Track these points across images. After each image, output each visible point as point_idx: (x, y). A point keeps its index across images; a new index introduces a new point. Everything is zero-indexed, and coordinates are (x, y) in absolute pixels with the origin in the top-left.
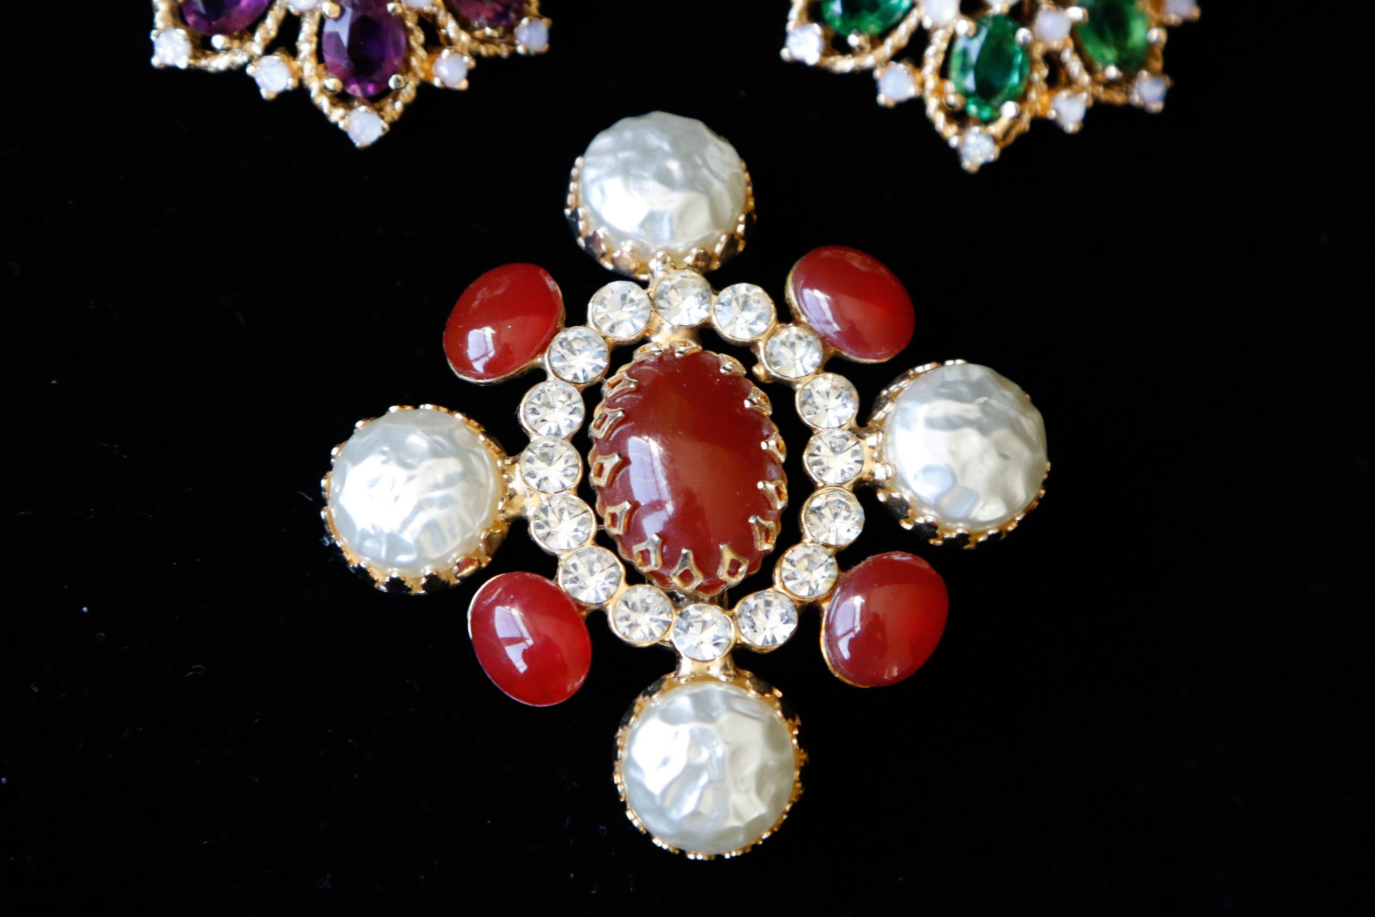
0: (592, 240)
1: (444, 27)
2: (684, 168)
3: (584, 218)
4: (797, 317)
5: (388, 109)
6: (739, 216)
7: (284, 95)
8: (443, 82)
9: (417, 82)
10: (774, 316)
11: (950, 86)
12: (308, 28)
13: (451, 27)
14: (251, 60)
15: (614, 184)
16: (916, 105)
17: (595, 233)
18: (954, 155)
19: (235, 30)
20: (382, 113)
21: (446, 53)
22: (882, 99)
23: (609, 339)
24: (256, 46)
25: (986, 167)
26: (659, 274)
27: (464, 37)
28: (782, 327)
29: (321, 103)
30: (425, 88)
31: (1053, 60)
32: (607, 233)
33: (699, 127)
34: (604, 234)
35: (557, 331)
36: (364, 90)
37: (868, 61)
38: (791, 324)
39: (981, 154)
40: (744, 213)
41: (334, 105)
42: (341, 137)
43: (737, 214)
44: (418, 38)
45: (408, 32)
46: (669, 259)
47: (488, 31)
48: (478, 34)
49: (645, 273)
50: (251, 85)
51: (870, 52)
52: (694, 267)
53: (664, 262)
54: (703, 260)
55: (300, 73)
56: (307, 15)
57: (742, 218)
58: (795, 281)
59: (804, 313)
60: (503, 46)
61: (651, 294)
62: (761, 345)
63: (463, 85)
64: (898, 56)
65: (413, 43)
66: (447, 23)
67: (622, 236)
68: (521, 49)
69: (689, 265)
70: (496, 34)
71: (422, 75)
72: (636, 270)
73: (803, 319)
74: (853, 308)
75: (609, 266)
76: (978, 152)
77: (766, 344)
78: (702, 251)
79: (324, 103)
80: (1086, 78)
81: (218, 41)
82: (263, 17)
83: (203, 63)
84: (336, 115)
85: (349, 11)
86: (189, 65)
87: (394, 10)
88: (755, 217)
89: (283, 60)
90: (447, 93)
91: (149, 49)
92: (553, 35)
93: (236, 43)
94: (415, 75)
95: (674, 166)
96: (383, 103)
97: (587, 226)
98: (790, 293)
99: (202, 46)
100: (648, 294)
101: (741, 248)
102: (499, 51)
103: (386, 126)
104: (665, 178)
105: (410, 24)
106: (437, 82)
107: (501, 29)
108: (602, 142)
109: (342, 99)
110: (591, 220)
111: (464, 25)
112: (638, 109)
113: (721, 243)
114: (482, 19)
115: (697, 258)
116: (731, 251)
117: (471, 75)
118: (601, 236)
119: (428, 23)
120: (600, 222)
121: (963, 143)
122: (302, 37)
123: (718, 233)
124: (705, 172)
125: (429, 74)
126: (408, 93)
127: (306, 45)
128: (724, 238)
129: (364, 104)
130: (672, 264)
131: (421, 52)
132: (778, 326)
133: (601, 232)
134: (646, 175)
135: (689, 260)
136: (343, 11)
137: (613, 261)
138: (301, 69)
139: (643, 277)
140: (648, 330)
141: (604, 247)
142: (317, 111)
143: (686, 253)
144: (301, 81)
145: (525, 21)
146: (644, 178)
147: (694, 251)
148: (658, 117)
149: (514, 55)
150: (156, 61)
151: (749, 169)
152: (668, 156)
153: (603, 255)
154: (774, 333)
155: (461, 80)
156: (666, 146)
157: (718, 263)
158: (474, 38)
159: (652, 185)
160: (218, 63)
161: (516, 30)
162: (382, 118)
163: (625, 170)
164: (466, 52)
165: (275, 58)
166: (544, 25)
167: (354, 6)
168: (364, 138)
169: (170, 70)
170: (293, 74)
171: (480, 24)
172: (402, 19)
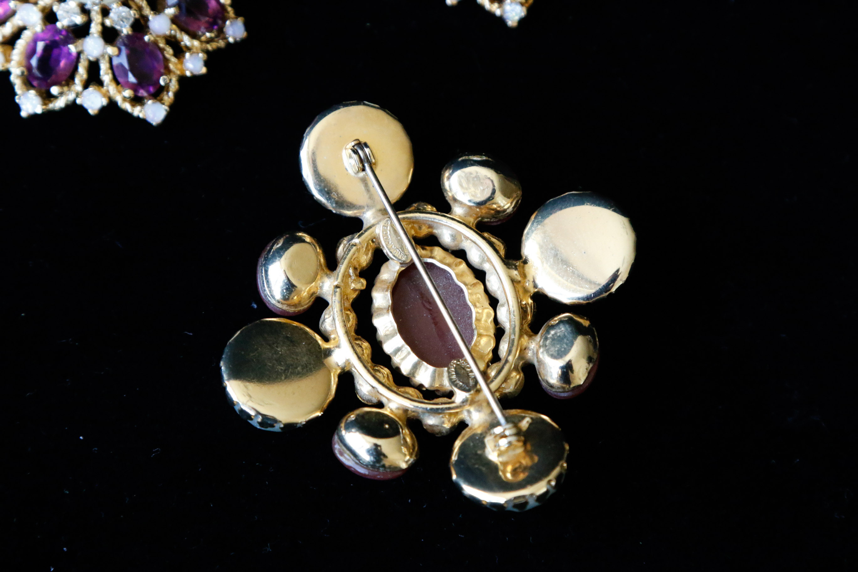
1: (182, 41)
5: (166, 98)
7: (103, 110)
8: (191, 73)
9: (177, 78)
12: (104, 66)
13: (186, 40)
14: (78, 95)
18: (501, 21)
19: (62, 81)
20: (163, 102)
21: (187, 55)
22: (449, 2)
24: (78, 85)
25: (522, 21)
27: (196, 43)
29: (126, 107)
30: (182, 80)
36: (148, 92)
39: (516, 14)
41: (133, 106)
42: (143, 122)
44: (169, 52)
45: (162, 50)
47: (208, 35)
48: (203, 38)
50: (82, 110)
55: (108, 94)
56: (101, 59)
60: (221, 41)
63: (204, 70)
65: (167, 56)
66: (182, 37)
68: (231, 40)
70: (213, 35)
71: (178, 72)
76: (514, 14)
79: (127, 106)
81: (55, 90)
82: (76, 69)
83: (51, 106)
84: (137, 111)
85: (123, 48)
86: (43, 110)
87: (149, 40)
89: (95, 89)
90: (195, 78)
91: (18, 108)
92: (247, 26)
93: (65, 89)
94: (174, 73)
96: (162, 95)
99: (47, 97)
102: (219, 45)
103: (167, 108)
105: (161, 45)
106: (188, 74)
109: (137, 100)
111: (194, 36)
114: (203, 29)
117: (207, 63)
119: (173, 42)
121: (503, 11)
122: (102, 72)
125: (183, 70)
126: (174, 86)
127: (106, 76)
129: (150, 99)
131: (173, 59)
136: (120, 50)
138: (108, 91)
142: (125, 113)
144: (110, 100)
145: (228, 23)
149: (228, 44)
150: (24, 114)
155: (202, 68)
158: (201, 42)
160: (60, 104)
161: (224, 30)
162: (163, 104)
164: (199, 51)
165: (91, 89)
166: (240, 22)
167: (125, 45)
168: (156, 118)
169: (34, 117)
170: (104, 95)
171: (202, 32)
172: (155, 43)
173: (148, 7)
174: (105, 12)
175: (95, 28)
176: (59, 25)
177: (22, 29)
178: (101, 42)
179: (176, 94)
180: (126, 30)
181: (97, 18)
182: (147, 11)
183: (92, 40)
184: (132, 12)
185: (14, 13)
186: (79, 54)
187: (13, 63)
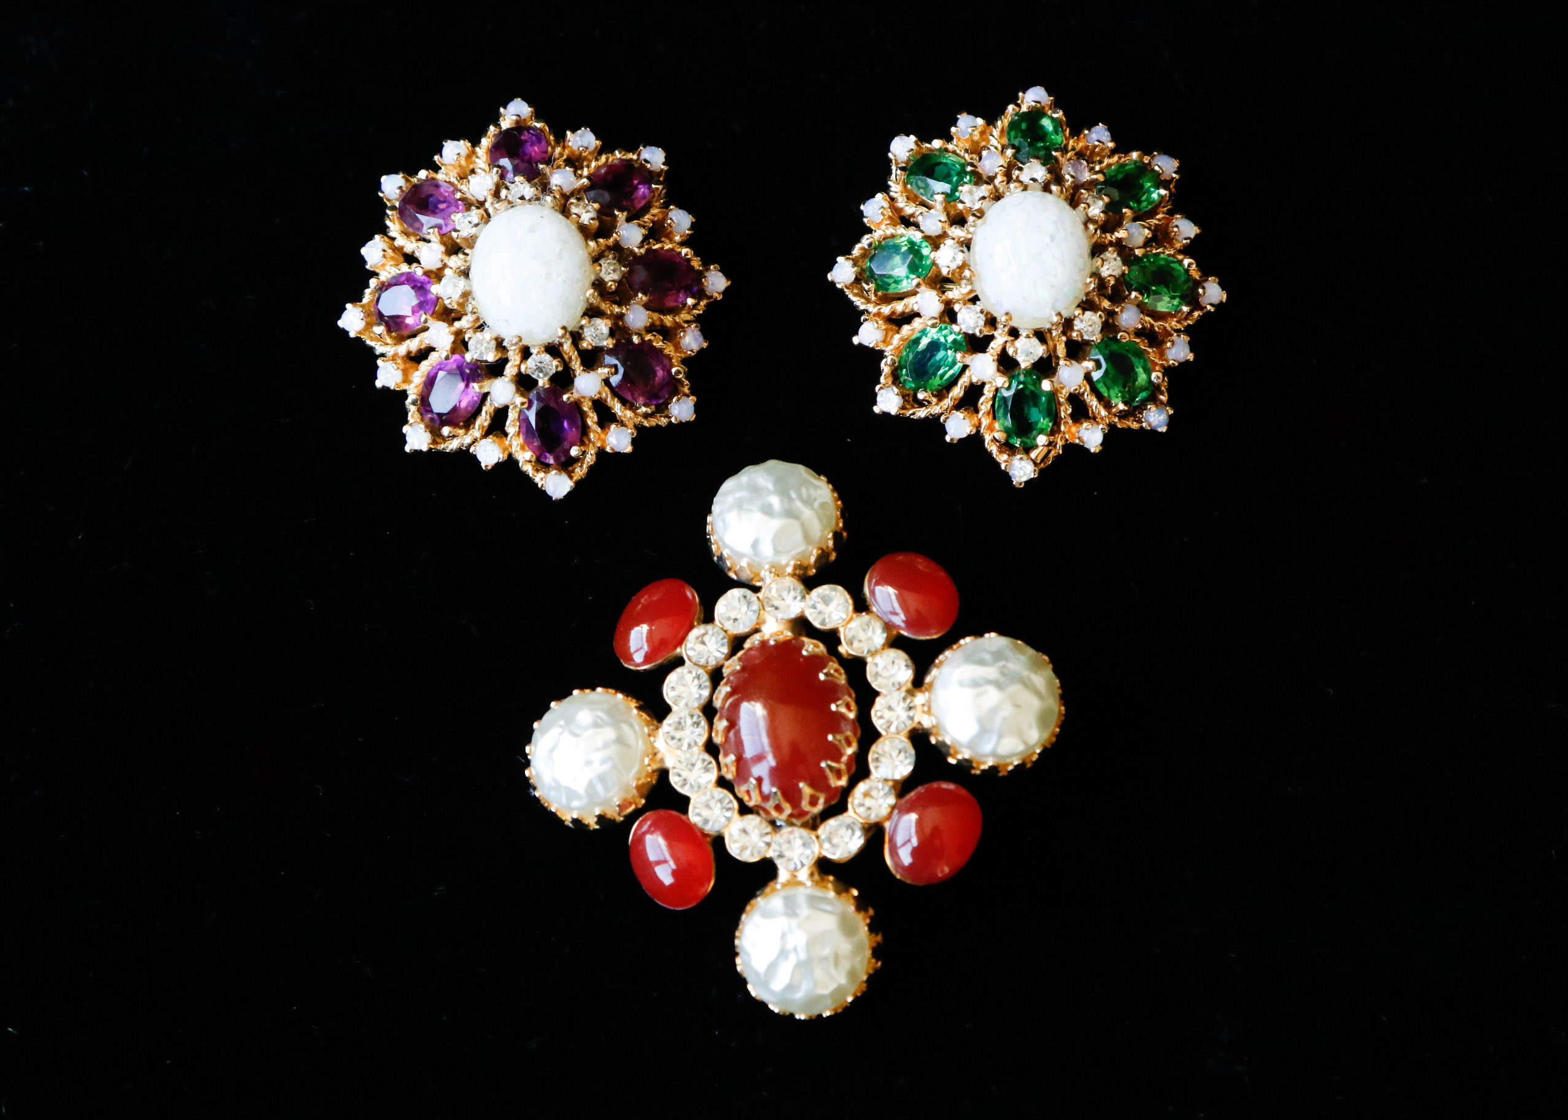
0: (721, 558)
1: (613, 409)
2: (782, 501)
3: (716, 543)
4: (870, 607)
5: (578, 470)
6: (828, 535)
7: (498, 466)
8: (612, 449)
9: (596, 449)
10: (851, 608)
11: (997, 425)
12: (512, 415)
13: (617, 408)
14: (475, 441)
15: (732, 517)
16: (975, 440)
17: (722, 553)
18: (1006, 477)
19: (459, 424)
20: (571, 475)
21: (613, 426)
22: (948, 439)
23: (729, 632)
24: (476, 432)
25: (1029, 483)
26: (768, 581)
27: (629, 413)
28: (857, 616)
30: (601, 453)
31: (1075, 399)
32: (729, 553)
33: (801, 470)
34: (728, 554)
35: (691, 627)
36: (556, 459)
37: (936, 410)
38: (864, 614)
39: (1024, 475)
40: (832, 531)
42: (543, 494)
43: (826, 532)
44: (592, 419)
45: (583, 415)
46: (773, 570)
47: (644, 409)
48: (639, 411)
49: (760, 581)
50: (474, 460)
51: (937, 404)
52: (793, 575)
53: (771, 572)
54: (800, 569)
55: (510, 449)
56: (511, 407)
57: (830, 535)
58: (870, 581)
59: (874, 605)
60: (661, 419)
61: (761, 597)
62: (841, 630)
63: (629, 449)
64: (959, 406)
65: (589, 422)
66: (614, 404)
67: (741, 556)
68: (675, 420)
69: (789, 574)
70: (649, 411)
71: (599, 445)
72: (752, 579)
73: (874, 609)
74: (913, 600)
75: (734, 577)
76: (1022, 473)
77: (845, 630)
78: (799, 563)
79: (528, 469)
80: (1103, 413)
81: (446, 431)
82: (478, 412)
83: (441, 447)
84: (539, 478)
85: (535, 402)
86: (431, 449)
87: (568, 398)
88: (845, 534)
89: (494, 441)
90: (617, 455)
91: (403, 439)
92: (699, 407)
93: (462, 432)
94: (594, 443)
95: (775, 501)
97: (718, 548)
98: (866, 590)
99: (437, 435)
100: (758, 598)
101: (833, 557)
102: (658, 422)
103: (573, 483)
104: (768, 511)
105: (585, 409)
106: (608, 449)
107: (653, 407)
108: (728, 485)
109: (541, 464)
110: (720, 544)
111: (628, 406)
112: (757, 459)
113: (814, 556)
114: (641, 400)
115: (796, 567)
116: (824, 561)
117: (634, 442)
118: (726, 556)
119: (599, 406)
120: (726, 546)
121: (1011, 466)
122: (508, 423)
123: (810, 548)
124: (798, 504)
125: (604, 441)
126: (590, 459)
127: (511, 427)
128: (815, 552)
129: (556, 469)
130: (776, 573)
131: (595, 427)
132: (854, 615)
133: (726, 553)
134: (754, 508)
135: (789, 570)
136: (530, 403)
137: (736, 573)
138: (510, 446)
139: (758, 584)
140: (758, 624)
141: (729, 564)
142: (525, 476)
143: (787, 565)
144: (510, 455)
145: (674, 400)
146: (751, 511)
147: (792, 563)
148: (772, 463)
149: (670, 424)
150: (407, 449)
151: (840, 498)
152: (770, 493)
153: (730, 569)
154: (851, 619)
155: (628, 446)
156: (770, 486)
157: (814, 571)
158: (636, 414)
159: (758, 516)
160: (453, 445)
161: (668, 406)
162: (571, 478)
163: (739, 505)
164: (632, 426)
165: (489, 440)
166: (691, 401)
167: (539, 398)
168: (557, 493)
169: (417, 453)
170: (505, 449)
171: (639, 404)
172: (577, 405)
173: (579, 360)
174: (526, 353)
175: (510, 370)
176: (468, 357)
177: (431, 349)
178: (512, 388)
179: (591, 468)
180: (543, 382)
181: (514, 357)
182: (576, 365)
183: (501, 384)
184: (555, 363)
185: (425, 329)
186: (485, 396)
187: (412, 385)
